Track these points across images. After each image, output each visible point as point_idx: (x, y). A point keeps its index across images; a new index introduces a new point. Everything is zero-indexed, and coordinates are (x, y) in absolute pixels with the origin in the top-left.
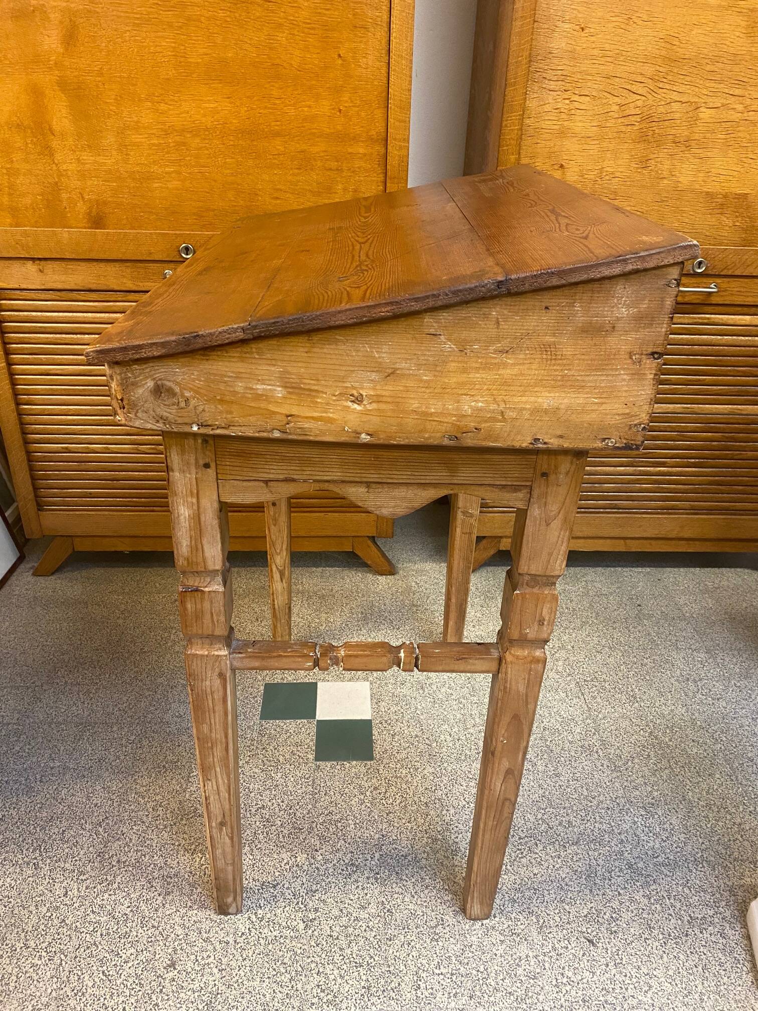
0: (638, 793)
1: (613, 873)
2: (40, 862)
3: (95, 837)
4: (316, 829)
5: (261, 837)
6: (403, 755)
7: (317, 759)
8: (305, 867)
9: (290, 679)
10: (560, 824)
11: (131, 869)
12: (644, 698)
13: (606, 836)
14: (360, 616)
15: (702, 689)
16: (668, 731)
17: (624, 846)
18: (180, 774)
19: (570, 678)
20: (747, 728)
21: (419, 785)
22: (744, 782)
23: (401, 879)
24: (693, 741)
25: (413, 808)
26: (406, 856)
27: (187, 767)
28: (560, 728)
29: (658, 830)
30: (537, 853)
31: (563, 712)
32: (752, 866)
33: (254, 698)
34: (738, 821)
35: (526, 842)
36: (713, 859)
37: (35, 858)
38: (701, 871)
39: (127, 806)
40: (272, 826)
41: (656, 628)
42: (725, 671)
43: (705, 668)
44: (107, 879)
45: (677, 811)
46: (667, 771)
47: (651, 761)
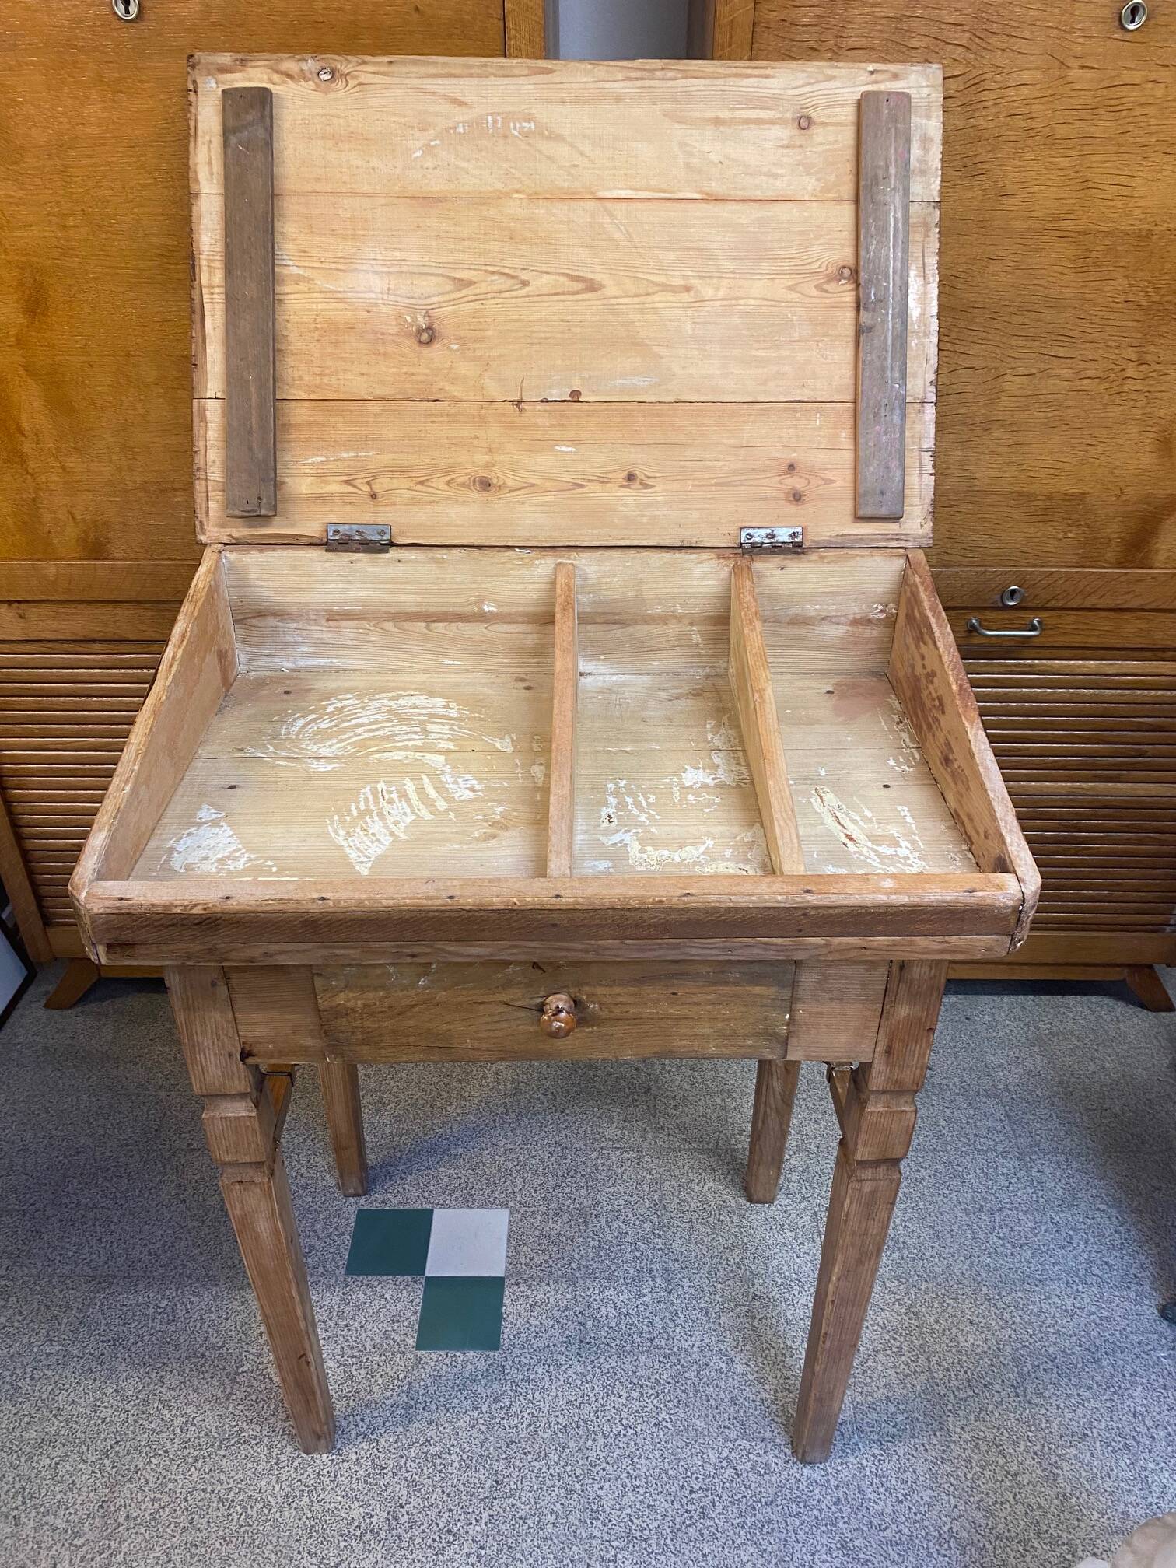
0: (874, 1415)
1: (816, 1557)
2: (23, 1515)
3: (98, 1475)
4: (404, 1469)
5: (327, 1481)
6: (543, 1342)
7: (419, 1347)
8: (383, 1534)
9: (395, 1202)
10: (753, 1468)
11: (143, 1530)
12: (910, 1242)
13: (817, 1491)
14: (509, 1086)
15: (1000, 1227)
16: (936, 1305)
17: (840, 1510)
18: (224, 1369)
19: (806, 1203)
20: (1056, 1300)
21: (560, 1394)
22: (1035, 1400)
23: (514, 1558)
24: (971, 1322)
25: (546, 1435)
26: (526, 1518)
27: (235, 1357)
28: (778, 1296)
29: (894, 1482)
30: (712, 1518)
31: (786, 1268)
32: (1021, 1549)
33: (340, 1236)
34: (1014, 1468)
35: (700, 1498)
36: (965, 1535)
37: (16, 1508)
38: (945, 1556)
39: (146, 1423)
40: (343, 1461)
41: (948, 1111)
42: (1040, 1193)
43: (1011, 1189)
44: (109, 1547)
45: (926, 1450)
46: (922, 1377)
47: (903, 1358)
